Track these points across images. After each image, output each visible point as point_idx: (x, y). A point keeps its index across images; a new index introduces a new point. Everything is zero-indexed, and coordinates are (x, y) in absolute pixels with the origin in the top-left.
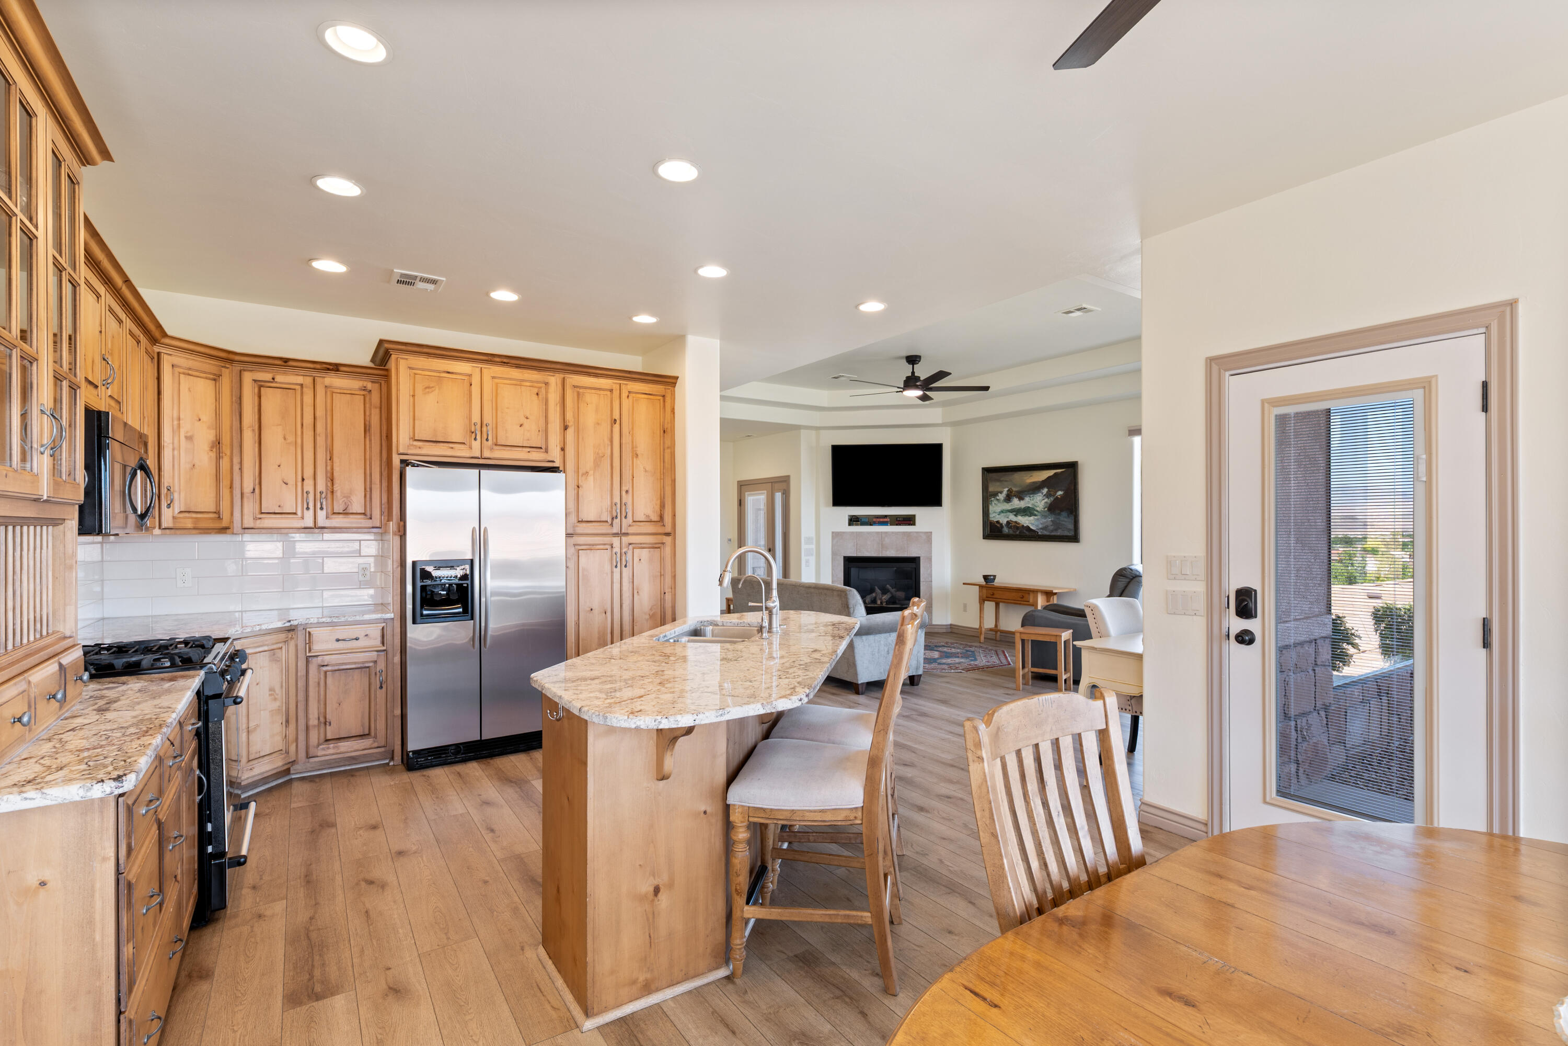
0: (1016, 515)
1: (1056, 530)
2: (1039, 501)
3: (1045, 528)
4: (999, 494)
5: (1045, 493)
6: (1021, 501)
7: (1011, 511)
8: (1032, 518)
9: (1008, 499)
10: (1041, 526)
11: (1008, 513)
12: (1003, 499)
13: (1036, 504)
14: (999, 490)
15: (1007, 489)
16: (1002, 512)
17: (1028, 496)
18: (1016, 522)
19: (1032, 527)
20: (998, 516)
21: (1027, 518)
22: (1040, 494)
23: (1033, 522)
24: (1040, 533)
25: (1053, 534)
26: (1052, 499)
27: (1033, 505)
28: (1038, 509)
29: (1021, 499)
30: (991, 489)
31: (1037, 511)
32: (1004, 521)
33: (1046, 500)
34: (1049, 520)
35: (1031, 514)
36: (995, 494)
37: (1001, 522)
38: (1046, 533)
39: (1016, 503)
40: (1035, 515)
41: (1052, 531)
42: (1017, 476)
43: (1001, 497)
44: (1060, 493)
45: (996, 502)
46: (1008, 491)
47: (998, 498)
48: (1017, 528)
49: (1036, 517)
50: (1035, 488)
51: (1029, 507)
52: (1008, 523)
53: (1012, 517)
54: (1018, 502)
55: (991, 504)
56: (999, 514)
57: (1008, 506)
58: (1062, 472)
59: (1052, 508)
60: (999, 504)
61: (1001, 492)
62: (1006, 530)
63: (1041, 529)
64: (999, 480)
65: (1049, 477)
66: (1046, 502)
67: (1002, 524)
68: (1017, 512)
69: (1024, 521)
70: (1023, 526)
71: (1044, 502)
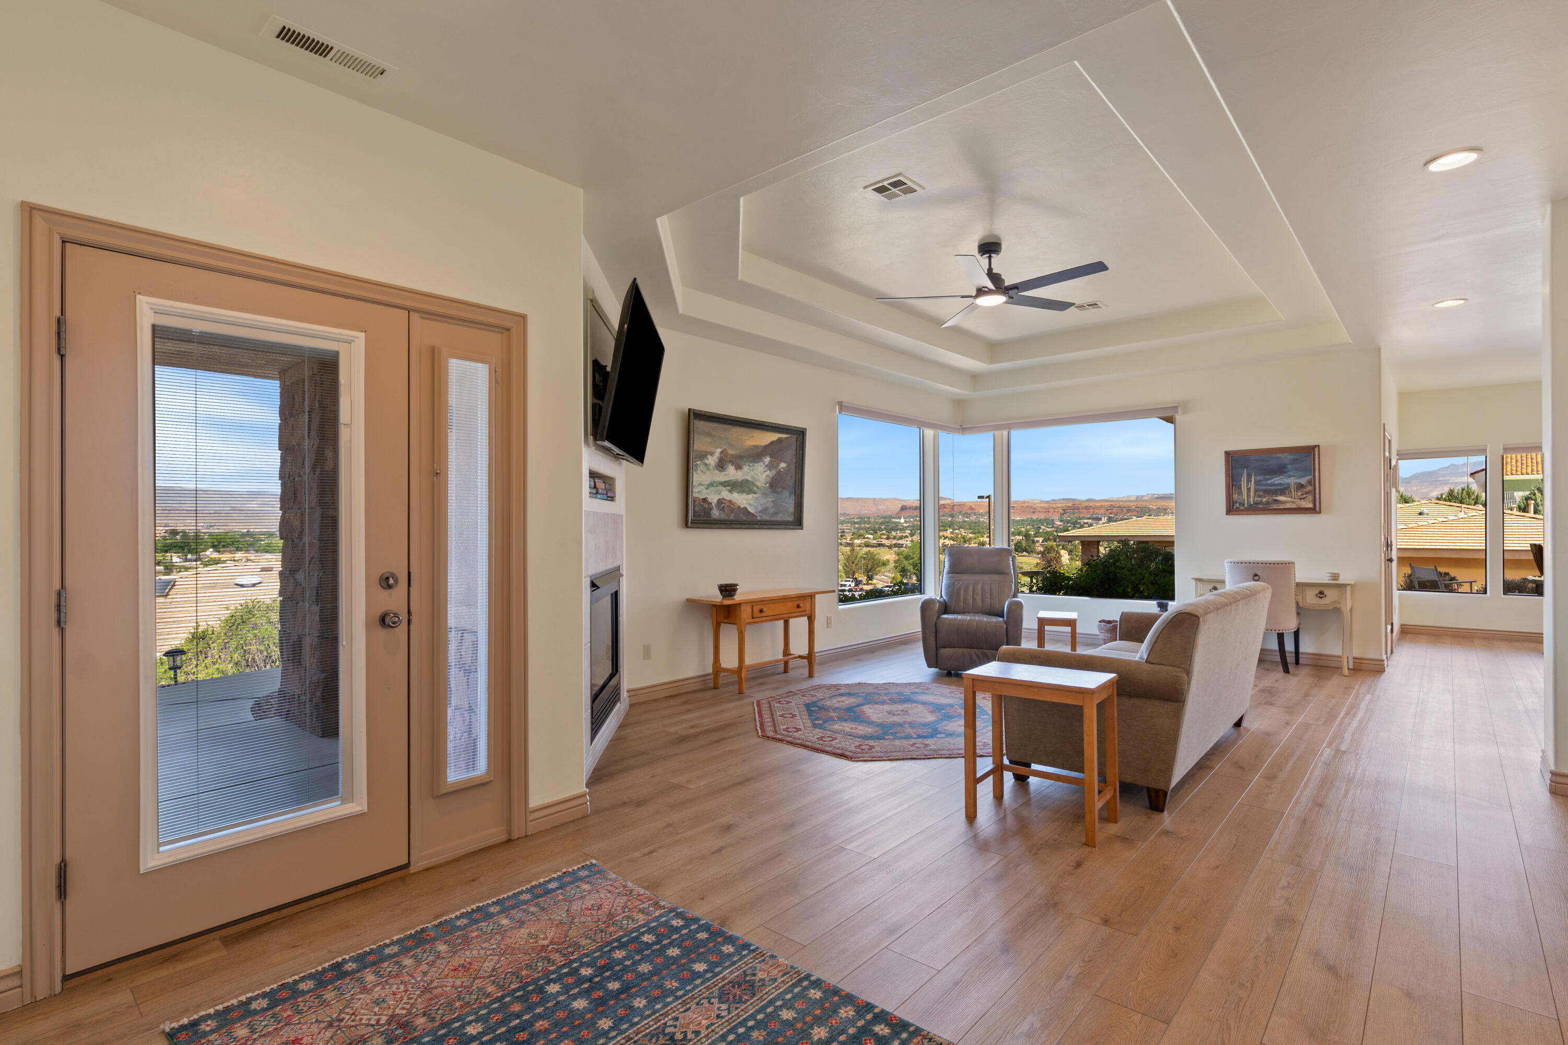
0: (730, 491)
1: (776, 513)
2: (760, 473)
3: (765, 510)
4: (709, 457)
5: (766, 463)
6: (739, 471)
7: (725, 484)
8: (750, 496)
9: (721, 466)
10: (760, 508)
11: (721, 488)
12: (714, 464)
13: (756, 476)
14: (709, 449)
15: (719, 450)
16: (711, 485)
17: (747, 464)
18: (730, 501)
19: (751, 510)
20: (705, 491)
21: (744, 496)
22: (762, 464)
23: (751, 502)
24: (759, 518)
25: (773, 519)
26: (774, 472)
27: (753, 477)
28: (758, 484)
29: (738, 467)
30: (699, 444)
31: (757, 487)
32: (713, 499)
33: (768, 473)
34: (768, 501)
35: (750, 491)
36: (703, 456)
37: (710, 500)
38: (766, 518)
39: (732, 473)
40: (755, 493)
41: (772, 515)
42: (736, 432)
43: (712, 460)
44: (783, 465)
45: (704, 468)
46: (721, 453)
47: (706, 461)
48: (732, 511)
49: (755, 496)
50: (755, 455)
51: (748, 480)
52: (720, 502)
53: (725, 494)
54: (735, 471)
55: (696, 470)
56: (707, 488)
57: (721, 477)
58: (786, 438)
59: (774, 484)
60: (708, 473)
61: (712, 454)
62: (716, 513)
63: (760, 512)
64: (709, 435)
65: (772, 443)
66: (768, 476)
67: (711, 503)
68: (733, 486)
69: (741, 500)
70: (739, 507)
71: (765, 474)
